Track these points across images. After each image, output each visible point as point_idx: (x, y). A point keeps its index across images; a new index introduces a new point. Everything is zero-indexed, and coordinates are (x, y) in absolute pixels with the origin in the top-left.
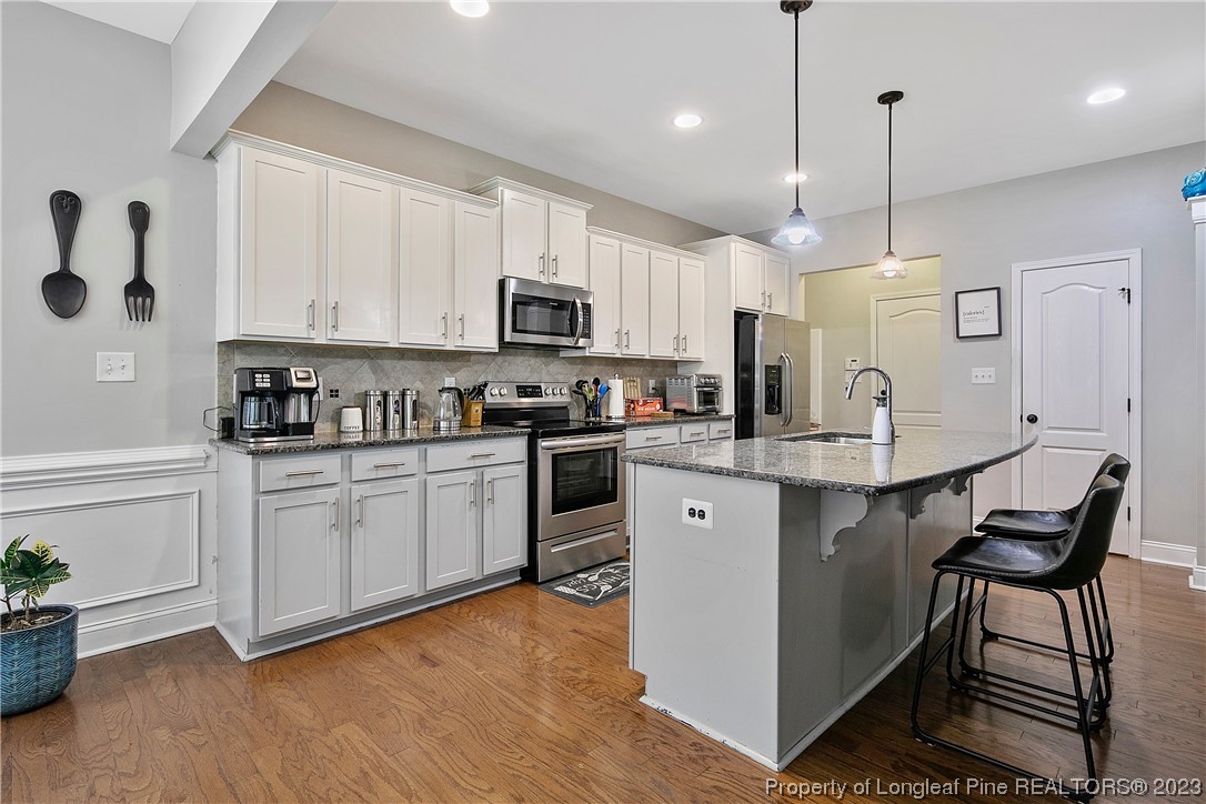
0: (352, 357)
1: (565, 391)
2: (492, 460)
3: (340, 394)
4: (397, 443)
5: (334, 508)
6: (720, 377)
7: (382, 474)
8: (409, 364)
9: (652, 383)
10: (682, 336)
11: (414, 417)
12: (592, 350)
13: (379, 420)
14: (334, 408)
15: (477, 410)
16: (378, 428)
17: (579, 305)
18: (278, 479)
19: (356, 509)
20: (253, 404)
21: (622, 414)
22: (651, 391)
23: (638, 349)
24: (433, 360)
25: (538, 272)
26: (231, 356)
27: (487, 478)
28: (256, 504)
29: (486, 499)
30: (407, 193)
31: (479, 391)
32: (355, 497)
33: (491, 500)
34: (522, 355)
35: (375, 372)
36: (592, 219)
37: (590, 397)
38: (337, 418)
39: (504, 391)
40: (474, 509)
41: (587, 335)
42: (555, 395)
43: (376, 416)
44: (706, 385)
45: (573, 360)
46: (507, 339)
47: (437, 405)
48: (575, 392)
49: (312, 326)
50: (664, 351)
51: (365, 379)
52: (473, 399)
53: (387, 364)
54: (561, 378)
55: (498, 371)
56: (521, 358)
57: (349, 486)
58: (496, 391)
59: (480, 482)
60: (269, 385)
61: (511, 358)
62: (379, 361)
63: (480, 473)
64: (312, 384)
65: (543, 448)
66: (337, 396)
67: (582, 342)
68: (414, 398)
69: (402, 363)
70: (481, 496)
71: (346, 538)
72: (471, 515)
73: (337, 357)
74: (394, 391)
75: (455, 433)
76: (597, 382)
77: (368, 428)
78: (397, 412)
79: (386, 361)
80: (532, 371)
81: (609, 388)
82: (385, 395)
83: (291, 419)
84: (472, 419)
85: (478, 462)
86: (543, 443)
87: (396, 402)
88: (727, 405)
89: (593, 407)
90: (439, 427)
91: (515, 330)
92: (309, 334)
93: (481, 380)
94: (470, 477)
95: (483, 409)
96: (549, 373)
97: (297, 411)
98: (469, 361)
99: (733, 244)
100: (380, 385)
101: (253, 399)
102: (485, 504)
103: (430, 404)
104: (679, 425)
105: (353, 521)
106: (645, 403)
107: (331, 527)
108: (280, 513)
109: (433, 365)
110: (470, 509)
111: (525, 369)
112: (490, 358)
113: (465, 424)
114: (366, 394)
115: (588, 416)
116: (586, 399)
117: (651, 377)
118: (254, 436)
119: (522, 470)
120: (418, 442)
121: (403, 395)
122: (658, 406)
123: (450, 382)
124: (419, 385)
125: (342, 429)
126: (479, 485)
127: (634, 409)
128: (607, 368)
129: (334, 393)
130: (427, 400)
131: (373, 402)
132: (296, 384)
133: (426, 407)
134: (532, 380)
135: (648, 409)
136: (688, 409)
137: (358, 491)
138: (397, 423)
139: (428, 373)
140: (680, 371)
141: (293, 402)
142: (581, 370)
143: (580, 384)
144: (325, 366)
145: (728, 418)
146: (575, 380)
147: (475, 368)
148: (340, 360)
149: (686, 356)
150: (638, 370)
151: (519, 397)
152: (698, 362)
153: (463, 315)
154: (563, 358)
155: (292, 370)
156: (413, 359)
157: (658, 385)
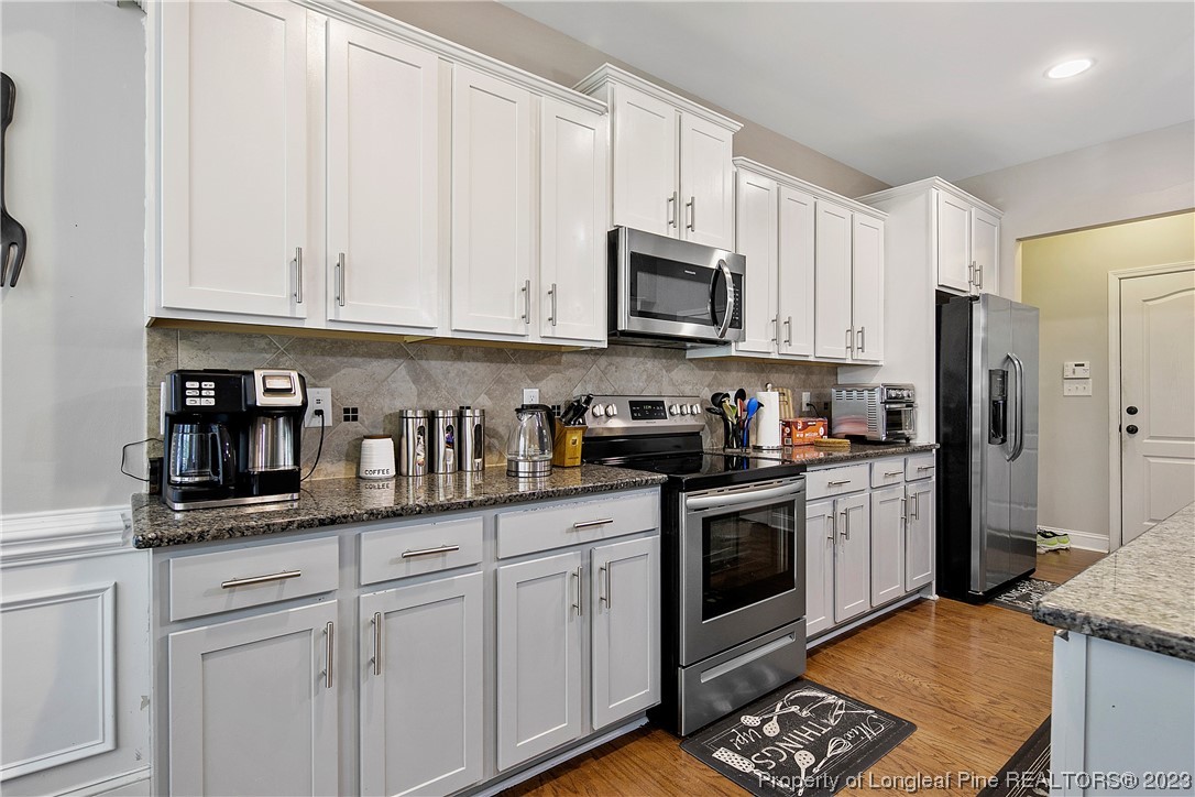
0: (379, 356)
1: (697, 409)
2: (608, 531)
3: (359, 415)
4: (447, 509)
5: (323, 641)
6: (911, 388)
7: (416, 567)
8: (469, 366)
9: (806, 397)
10: (857, 328)
11: (478, 453)
12: (742, 346)
13: (421, 458)
14: (350, 438)
15: (574, 439)
16: (421, 470)
17: (728, 276)
18: (208, 593)
19: (367, 638)
20: (187, 437)
21: (777, 443)
22: (805, 408)
23: (801, 347)
24: (506, 362)
25: (665, 222)
26: (172, 352)
27: (598, 562)
28: (162, 646)
29: (596, 598)
30: (463, 75)
31: (577, 409)
32: (367, 615)
33: (607, 599)
34: (634, 354)
35: (416, 381)
36: (740, 147)
37: (732, 419)
38: (355, 455)
39: (612, 410)
40: (577, 618)
41: (737, 322)
42: (682, 416)
43: (417, 452)
44: (897, 400)
45: (703, 363)
46: (622, 325)
47: (514, 434)
48: (709, 410)
49: (297, 297)
50: (832, 348)
51: (401, 390)
52: (568, 423)
53: (436, 367)
54: (688, 390)
55: (601, 380)
57: (355, 593)
58: (600, 410)
59: (587, 570)
60: (212, 402)
62: (423, 362)
63: (587, 554)
64: (295, 400)
65: (689, 509)
66: (355, 419)
67: (731, 334)
68: (477, 421)
70: (589, 593)
71: (349, 693)
72: (572, 630)
73: (354, 355)
74: (445, 411)
75: (543, 485)
76: (741, 395)
77: (404, 470)
78: (449, 444)
79: (433, 363)
80: (650, 378)
81: (761, 405)
82: (431, 417)
83: (260, 464)
84: (568, 456)
85: (585, 536)
86: (689, 500)
87: (449, 429)
88: (924, 429)
89: (739, 433)
90: (517, 472)
91: (634, 312)
92: (293, 310)
93: (578, 392)
94: (572, 562)
95: (584, 439)
96: (672, 383)
97: (271, 450)
98: (559, 363)
99: (934, 192)
100: (424, 402)
101: (187, 427)
102: (595, 609)
103: (502, 430)
104: (869, 461)
105: (364, 661)
106: (805, 426)
107: (319, 678)
108: (212, 662)
109: (506, 370)
110: (571, 620)
111: (641, 375)
112: (590, 359)
113: (557, 465)
114: (401, 416)
115: (728, 444)
116: (726, 420)
117: (805, 387)
118: (184, 498)
119: (652, 545)
120: (483, 505)
121: (460, 416)
122: (822, 431)
123: (531, 396)
124: (484, 401)
125: (363, 474)
126: (586, 574)
127: (790, 435)
128: (749, 375)
129: (351, 414)
130: (499, 424)
131: (412, 428)
132: (263, 400)
133: (495, 434)
134: (649, 393)
135: (810, 435)
136: (869, 435)
137: (373, 604)
138: (450, 462)
139: (499, 381)
140: (842, 380)
141: (263, 432)
142: (715, 378)
143: (718, 399)
144: (336, 370)
145: (925, 450)
146: (707, 394)
147: (570, 373)
148: (356, 359)
149: (860, 357)
150: (788, 378)
151: (634, 418)
152: (874, 367)
153: (554, 286)
154: (691, 360)
155: (258, 375)
156: (475, 359)
157: (815, 400)
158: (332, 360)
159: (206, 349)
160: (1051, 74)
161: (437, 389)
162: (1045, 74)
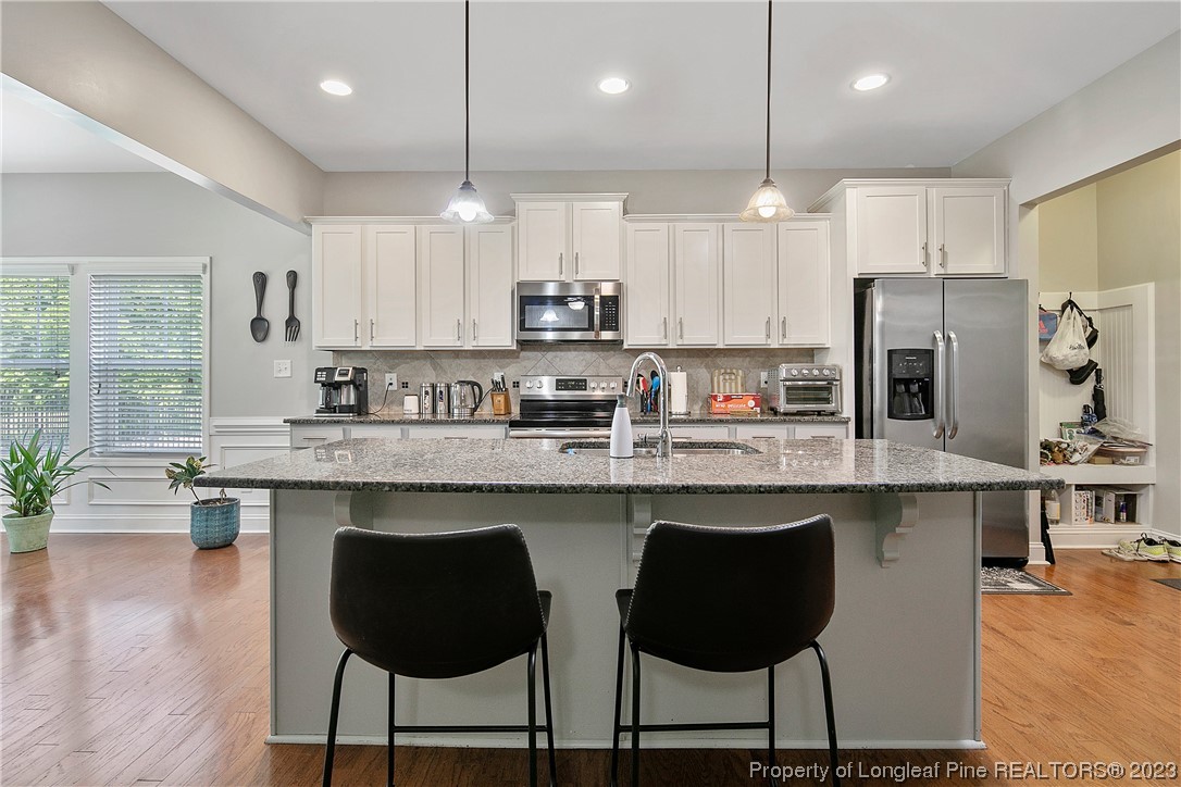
4: (441, 423)
8: (463, 362)
16: (429, 411)
21: (685, 410)
24: (484, 358)
35: (434, 369)
36: (628, 209)
43: (427, 401)
50: (748, 338)
51: (426, 374)
53: (445, 362)
55: (548, 366)
56: (574, 353)
61: (563, 353)
69: (458, 361)
82: (434, 386)
83: (344, 402)
98: (518, 357)
109: (484, 362)
121: (449, 386)
129: (405, 385)
134: (578, 374)
138: (443, 409)
139: (480, 368)
144: (399, 365)
147: (525, 363)
151: (557, 389)
152: (823, 349)
158: (397, 361)
159: (351, 359)
160: (856, 86)
161: (446, 373)
162: (851, 86)
